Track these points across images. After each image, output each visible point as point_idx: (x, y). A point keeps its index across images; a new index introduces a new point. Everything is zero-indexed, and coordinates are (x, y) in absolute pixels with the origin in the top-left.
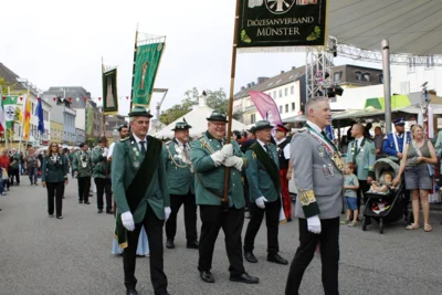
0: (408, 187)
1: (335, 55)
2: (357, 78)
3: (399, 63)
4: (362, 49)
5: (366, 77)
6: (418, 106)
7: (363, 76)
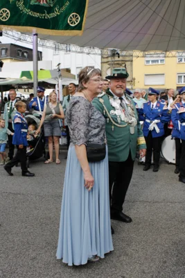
0: (46, 135)
2: (18, 54)
3: (47, 47)
4: (22, 33)
5: (25, 54)
7: (23, 54)
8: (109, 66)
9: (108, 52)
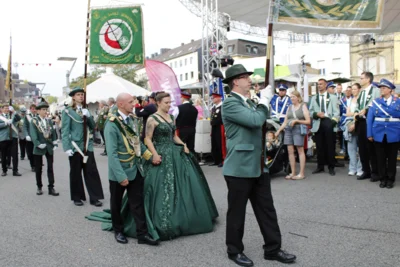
1: (228, 29)
2: (247, 51)
3: (282, 39)
4: (252, 26)
5: (255, 50)
6: (297, 76)
7: (252, 49)
8: (360, 56)
9: (359, 38)
